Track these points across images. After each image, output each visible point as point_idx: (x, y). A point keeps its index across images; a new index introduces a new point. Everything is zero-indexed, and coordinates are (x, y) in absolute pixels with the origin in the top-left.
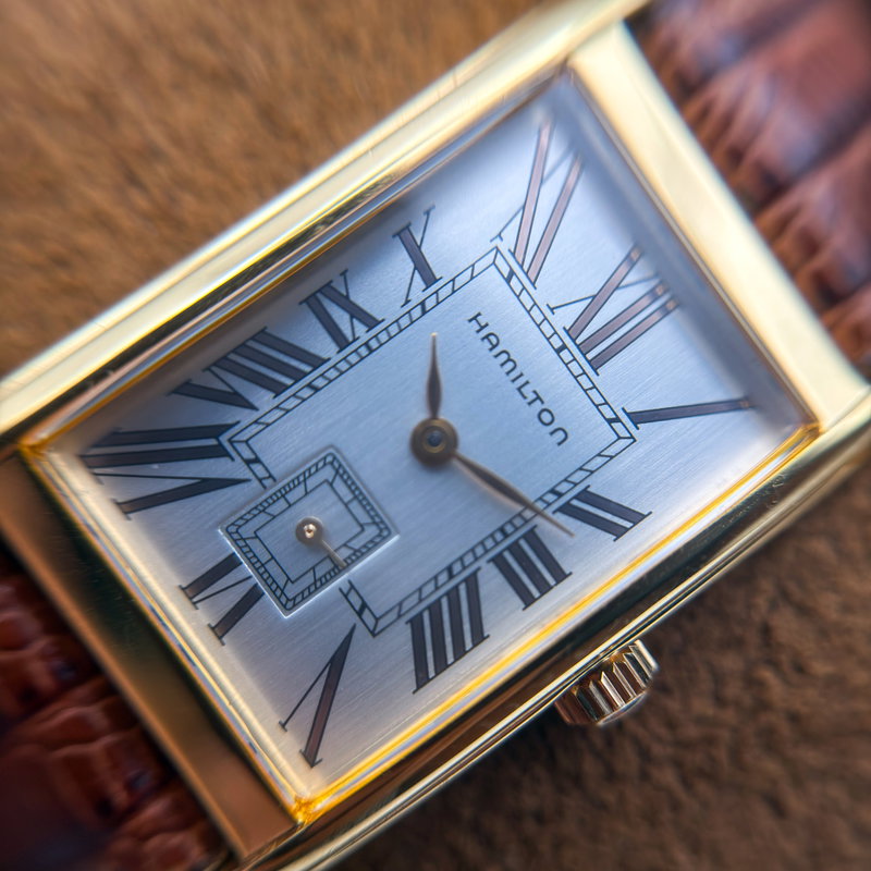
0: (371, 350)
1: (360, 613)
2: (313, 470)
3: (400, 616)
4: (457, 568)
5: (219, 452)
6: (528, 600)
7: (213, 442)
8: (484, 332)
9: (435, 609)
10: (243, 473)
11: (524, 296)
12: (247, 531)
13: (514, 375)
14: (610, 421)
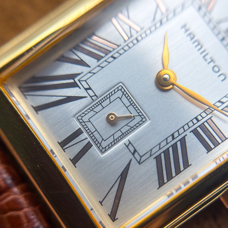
0: (138, 41)
1: (133, 154)
2: (113, 93)
3: (151, 156)
4: (176, 135)
5: (74, 85)
6: (209, 149)
7: (72, 81)
8: (188, 32)
9: (166, 152)
10: (84, 94)
12: (85, 119)
13: (201, 51)
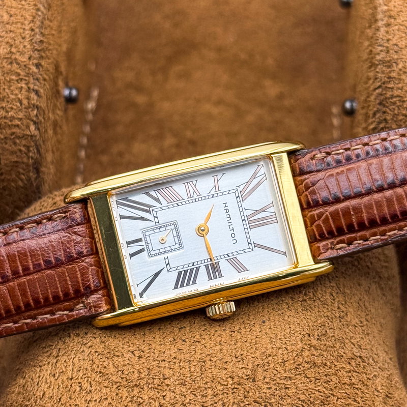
0: (196, 201)
1: (167, 265)
2: (169, 225)
3: (176, 270)
4: (195, 264)
5: (149, 212)
6: (210, 279)
7: (148, 209)
8: (226, 208)
10: (152, 219)
11: (239, 203)
12: (147, 234)
13: (229, 221)
14: (249, 243)
